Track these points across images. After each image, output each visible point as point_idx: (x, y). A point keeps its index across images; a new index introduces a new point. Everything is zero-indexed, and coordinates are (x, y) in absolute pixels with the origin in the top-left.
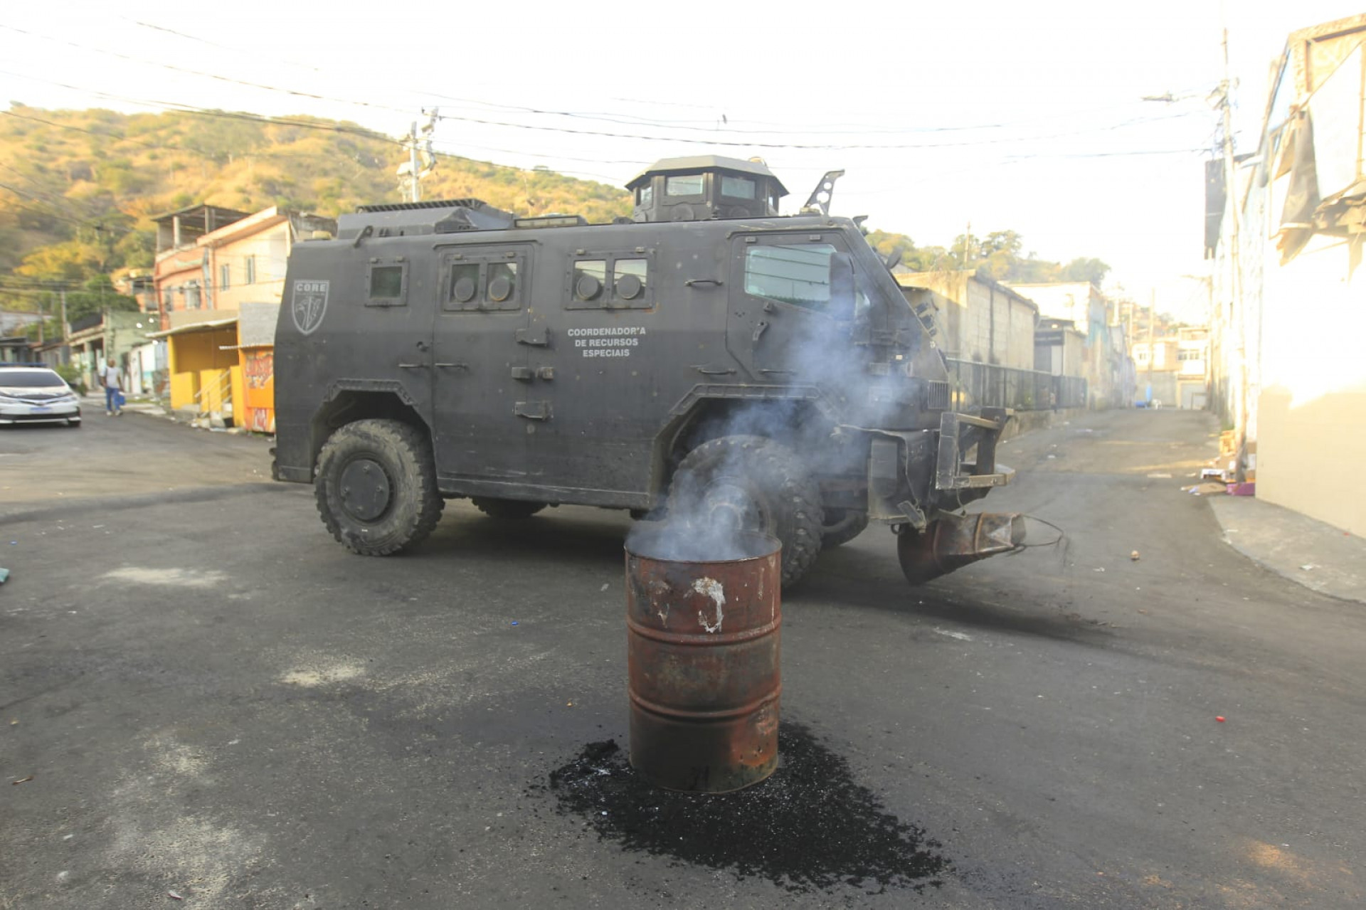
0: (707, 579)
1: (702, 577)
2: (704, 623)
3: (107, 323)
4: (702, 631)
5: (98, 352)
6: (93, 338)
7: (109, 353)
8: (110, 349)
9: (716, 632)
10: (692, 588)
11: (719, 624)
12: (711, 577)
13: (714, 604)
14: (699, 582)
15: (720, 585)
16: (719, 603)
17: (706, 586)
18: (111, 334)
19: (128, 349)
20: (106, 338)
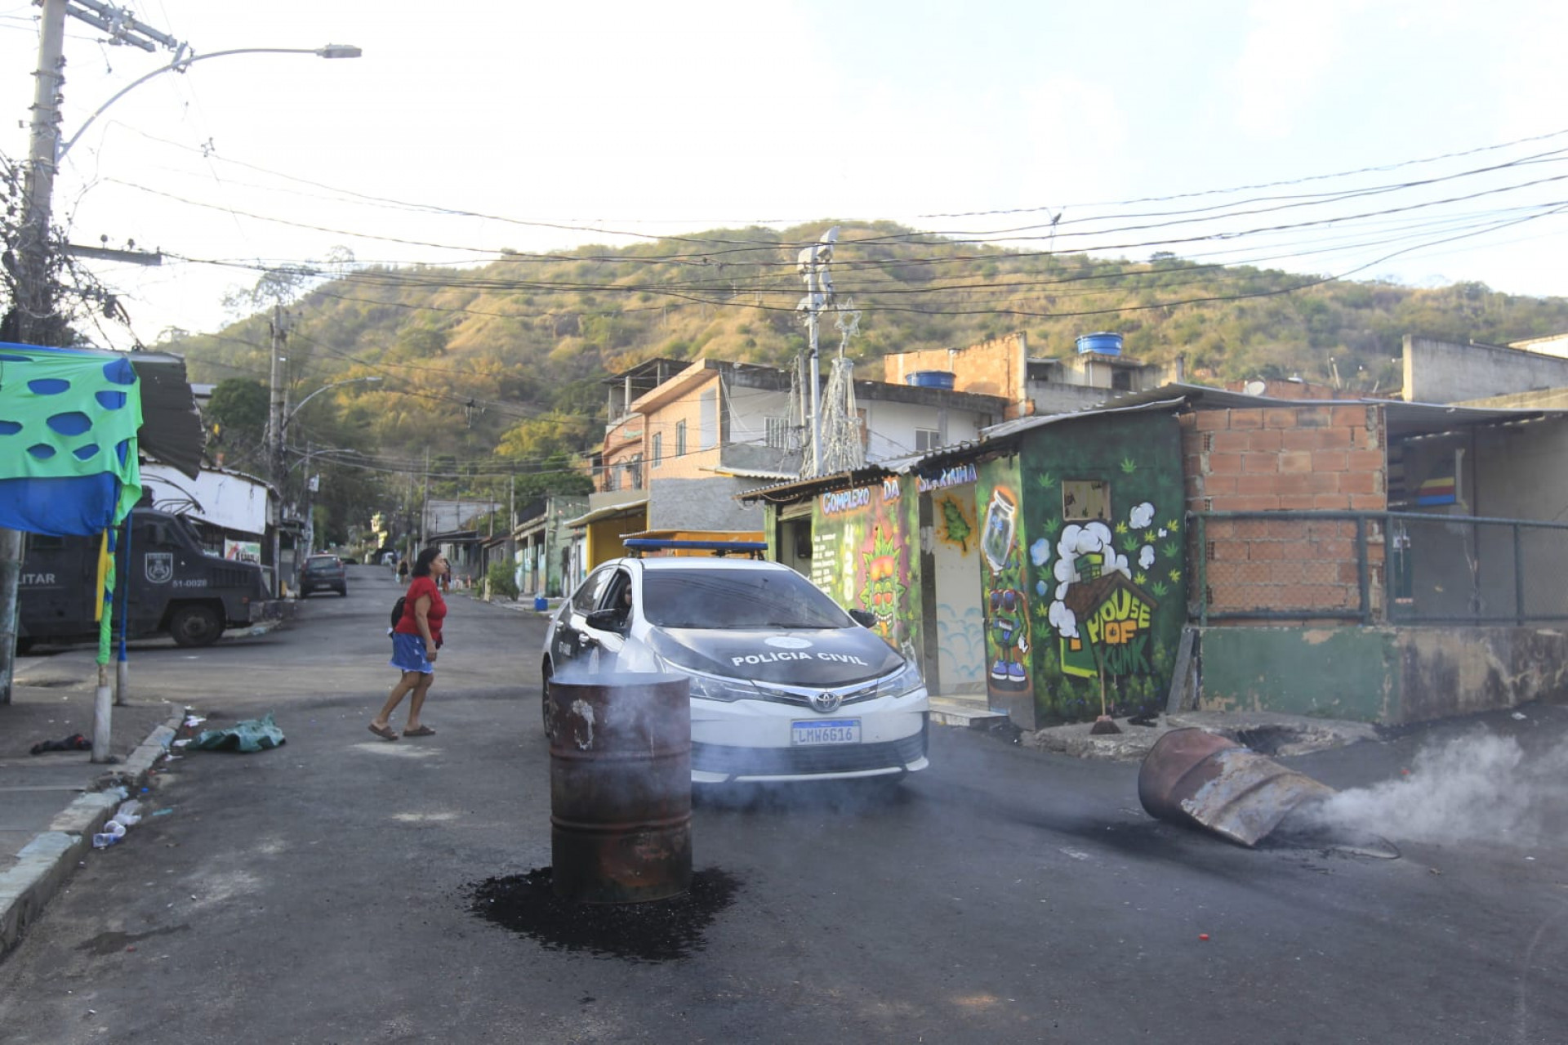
0: (580, 701)
1: (577, 699)
2: (578, 741)
3: (551, 511)
4: (577, 746)
5: (540, 546)
6: (536, 529)
7: (550, 547)
8: (551, 543)
9: (588, 749)
10: (571, 708)
11: (590, 742)
12: (585, 699)
13: (586, 723)
14: (575, 703)
15: (590, 707)
16: (590, 723)
17: (579, 707)
18: (553, 524)
19: (568, 542)
20: (548, 527)
